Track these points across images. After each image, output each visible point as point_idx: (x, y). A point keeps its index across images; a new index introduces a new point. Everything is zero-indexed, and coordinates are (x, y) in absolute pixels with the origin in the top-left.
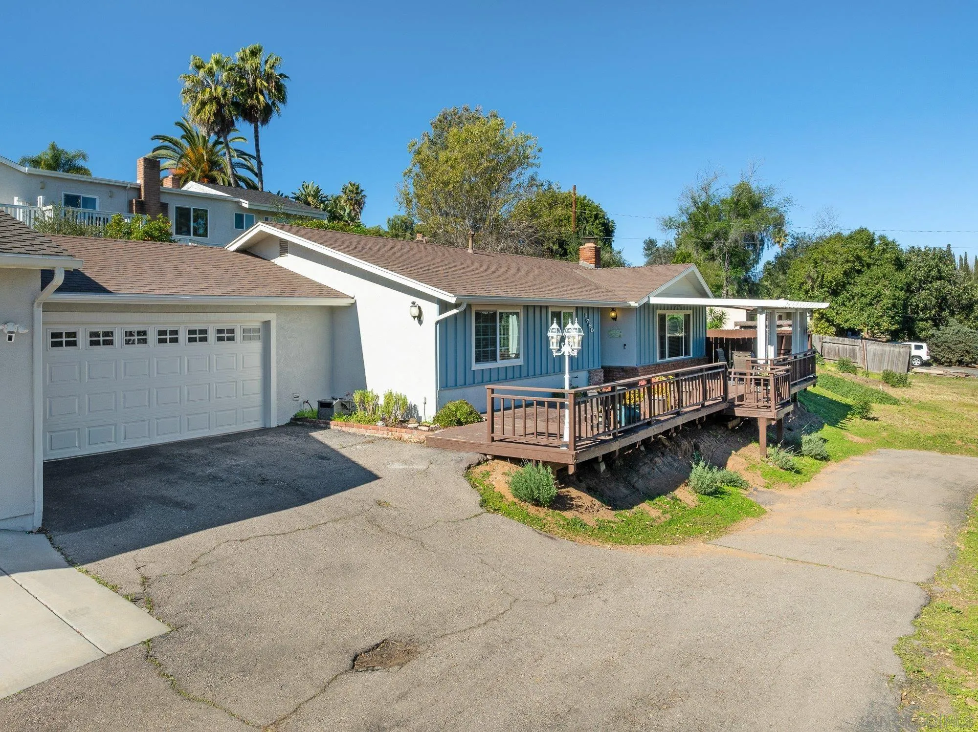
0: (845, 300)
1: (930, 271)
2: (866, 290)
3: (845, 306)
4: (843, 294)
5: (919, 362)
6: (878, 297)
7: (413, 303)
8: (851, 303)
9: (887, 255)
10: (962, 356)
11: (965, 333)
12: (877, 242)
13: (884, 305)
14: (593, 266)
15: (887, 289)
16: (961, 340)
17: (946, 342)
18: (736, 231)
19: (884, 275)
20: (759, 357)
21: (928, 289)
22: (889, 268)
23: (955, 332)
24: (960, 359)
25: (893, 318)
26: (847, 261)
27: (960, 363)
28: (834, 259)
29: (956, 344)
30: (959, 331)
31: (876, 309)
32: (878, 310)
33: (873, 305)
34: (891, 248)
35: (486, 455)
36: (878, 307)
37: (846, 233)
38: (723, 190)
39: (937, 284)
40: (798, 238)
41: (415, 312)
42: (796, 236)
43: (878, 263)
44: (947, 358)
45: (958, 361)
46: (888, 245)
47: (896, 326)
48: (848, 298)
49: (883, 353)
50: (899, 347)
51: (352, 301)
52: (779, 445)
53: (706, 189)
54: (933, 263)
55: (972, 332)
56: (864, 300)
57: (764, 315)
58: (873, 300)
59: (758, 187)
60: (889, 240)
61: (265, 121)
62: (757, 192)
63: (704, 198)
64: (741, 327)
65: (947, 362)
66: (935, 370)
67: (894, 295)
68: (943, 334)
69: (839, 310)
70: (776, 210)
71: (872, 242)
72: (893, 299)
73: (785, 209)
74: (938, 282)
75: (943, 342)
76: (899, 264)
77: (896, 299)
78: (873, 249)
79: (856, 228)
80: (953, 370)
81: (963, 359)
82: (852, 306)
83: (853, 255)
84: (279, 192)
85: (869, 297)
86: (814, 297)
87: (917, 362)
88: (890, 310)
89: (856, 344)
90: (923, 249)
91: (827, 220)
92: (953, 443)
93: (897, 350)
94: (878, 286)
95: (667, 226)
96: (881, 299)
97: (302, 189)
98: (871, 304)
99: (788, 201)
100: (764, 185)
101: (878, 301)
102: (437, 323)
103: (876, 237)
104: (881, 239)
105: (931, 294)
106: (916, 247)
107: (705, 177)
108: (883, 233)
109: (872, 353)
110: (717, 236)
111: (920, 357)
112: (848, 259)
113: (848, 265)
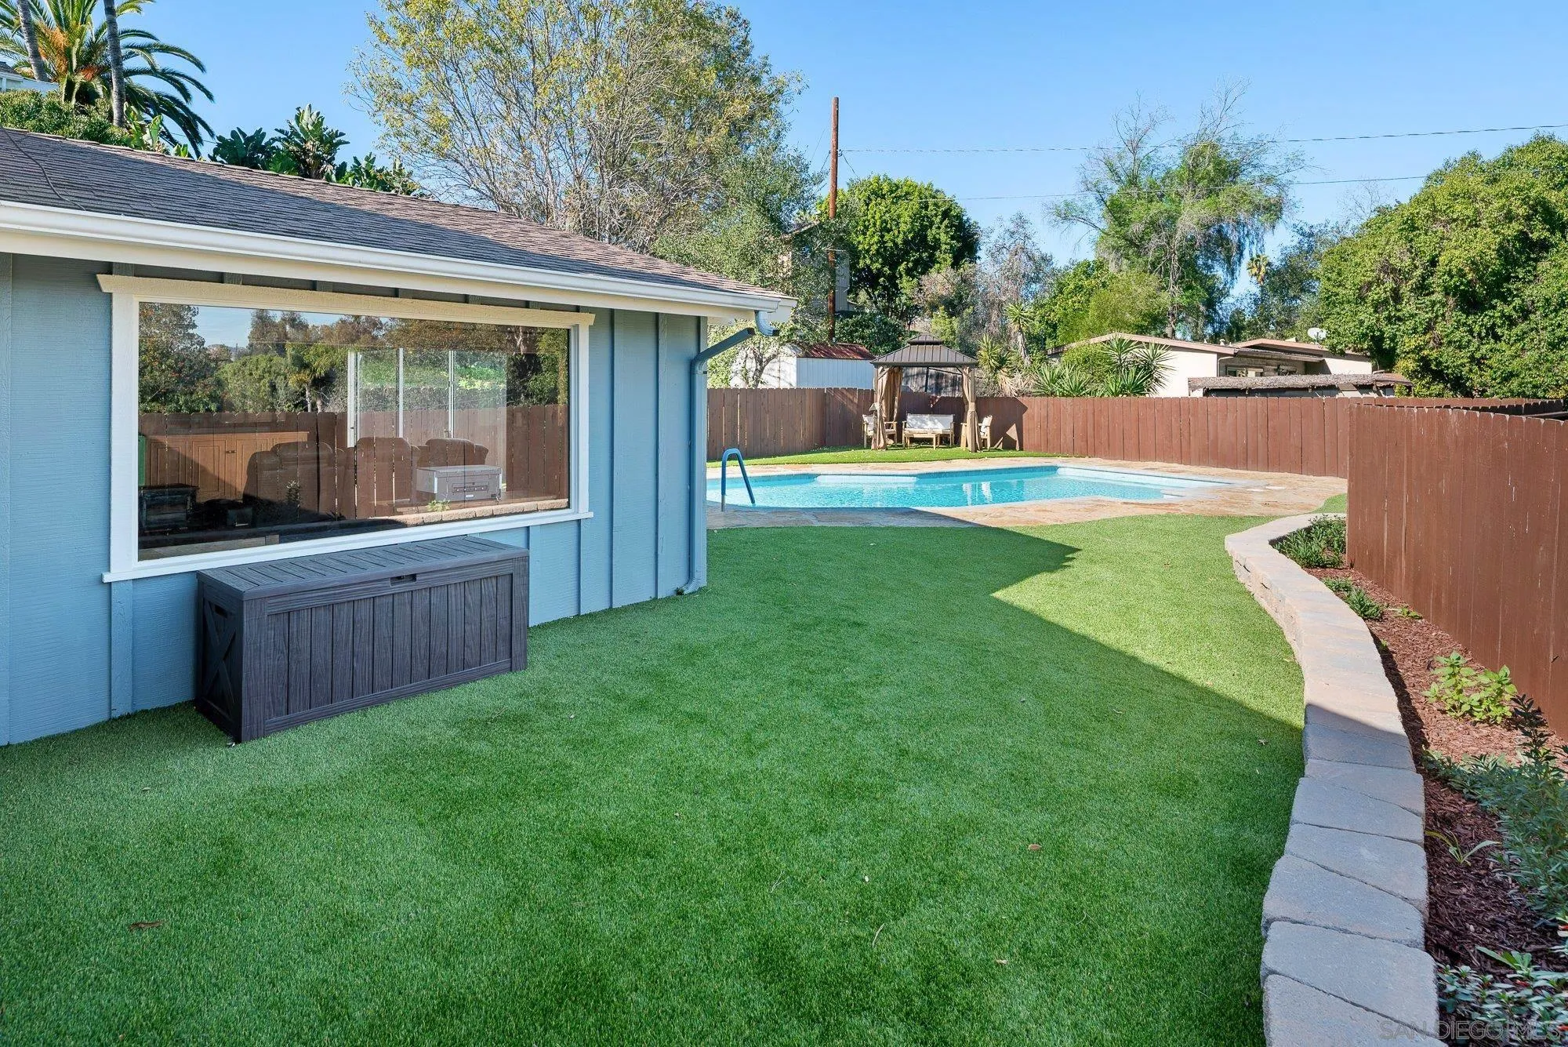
8: (1516, 330)
18: (1191, 218)
26: (1510, 217)
28: (1470, 213)
38: (1167, 150)
40: (1311, 235)
48: (1509, 318)
53: (1133, 146)
62: (1233, 150)
63: (1129, 164)
64: (1208, 392)
69: (1478, 349)
70: (1271, 180)
73: (1288, 177)
82: (1520, 338)
83: (1524, 201)
84: (261, 129)
86: (1399, 319)
95: (1059, 215)
97: (294, 123)
99: (1296, 161)
107: (1132, 126)
110: (1154, 226)
112: (1510, 211)
113: (1512, 229)
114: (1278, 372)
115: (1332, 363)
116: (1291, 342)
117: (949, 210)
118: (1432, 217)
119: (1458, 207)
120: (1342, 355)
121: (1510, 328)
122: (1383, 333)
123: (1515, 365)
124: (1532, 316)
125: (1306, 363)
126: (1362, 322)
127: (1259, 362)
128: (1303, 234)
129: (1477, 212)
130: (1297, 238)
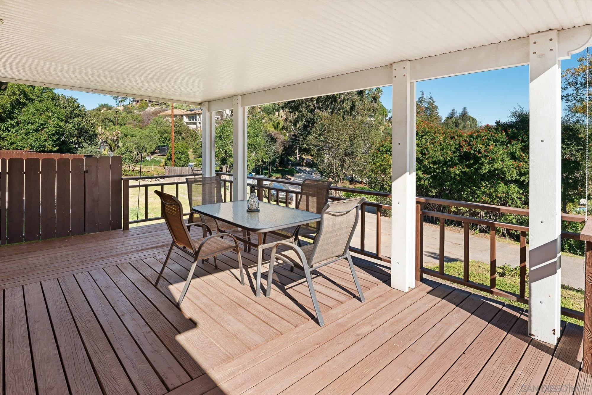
0: (10, 126)
2: (34, 119)
3: (9, 131)
4: (8, 121)
6: (43, 125)
13: (49, 131)
15: (51, 119)
19: (47, 109)
25: (55, 141)
32: (44, 135)
33: (39, 131)
36: (44, 133)
56: (30, 126)
58: (40, 127)
67: (57, 124)
72: (57, 127)
77: (58, 127)
85: (35, 124)
88: (54, 135)
94: (43, 117)
96: (46, 126)
98: (37, 130)
101: (43, 128)
105: (74, 127)
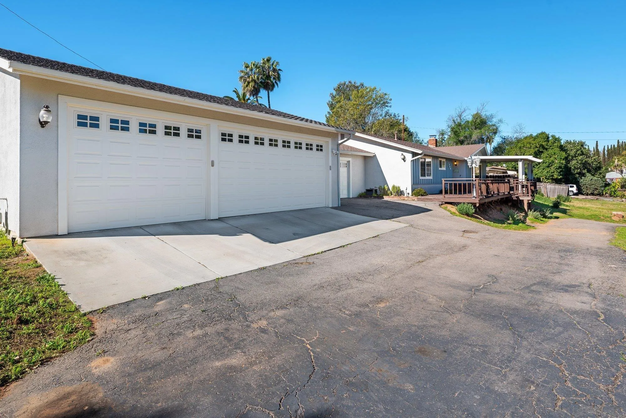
1: (577, 151)
2: (547, 160)
5: (572, 194)
7: (402, 154)
8: (538, 166)
9: (555, 144)
10: (593, 191)
11: (595, 180)
12: (550, 138)
13: (555, 167)
14: (435, 147)
15: (556, 160)
16: (593, 183)
17: (586, 184)
19: (555, 153)
20: (519, 179)
21: (576, 160)
22: (557, 150)
23: (590, 179)
24: (592, 192)
25: (559, 173)
26: (536, 147)
27: (592, 194)
29: (590, 186)
30: (592, 179)
31: (551, 169)
33: (550, 167)
34: (557, 141)
35: (442, 202)
36: (552, 168)
37: (534, 134)
38: (468, 117)
39: (580, 158)
41: (402, 157)
42: (504, 138)
43: (551, 148)
44: (586, 192)
45: (591, 193)
46: (557, 140)
47: (561, 177)
49: (555, 189)
50: (563, 186)
51: (374, 155)
52: (533, 210)
53: (460, 116)
54: (578, 147)
55: (598, 180)
56: (545, 165)
57: (521, 162)
58: (550, 165)
59: (485, 115)
60: (556, 137)
61: (272, 90)
62: (485, 117)
63: (459, 121)
65: (586, 194)
66: (580, 197)
67: (560, 162)
68: (584, 181)
70: (494, 125)
71: (548, 138)
72: (560, 164)
73: (498, 125)
74: (581, 157)
75: (584, 184)
76: (562, 148)
78: (548, 141)
79: (540, 132)
80: (589, 197)
81: (594, 192)
82: (539, 168)
83: (539, 144)
85: (547, 163)
87: (571, 194)
88: (558, 169)
89: (541, 185)
90: (572, 141)
91: (519, 130)
92: (600, 218)
93: (562, 187)
94: (552, 159)
96: (553, 164)
98: (548, 167)
99: (500, 121)
100: (488, 114)
101: (552, 165)
102: (412, 161)
103: (550, 136)
104: (552, 137)
105: (578, 162)
106: (569, 141)
107: (460, 111)
108: (553, 134)
109: (549, 189)
110: (466, 138)
111: (573, 191)
112: (536, 146)
113: (536, 149)
114: (497, 173)
115: (508, 172)
116: (500, 167)
117: (406, 129)
118: (524, 147)
119: (528, 145)
120: (510, 170)
121: (537, 166)
122: (516, 166)
123: (537, 172)
124: (540, 164)
125: (503, 172)
126: (512, 165)
127: (493, 172)
128: (503, 138)
129: (531, 146)
130: (501, 139)
